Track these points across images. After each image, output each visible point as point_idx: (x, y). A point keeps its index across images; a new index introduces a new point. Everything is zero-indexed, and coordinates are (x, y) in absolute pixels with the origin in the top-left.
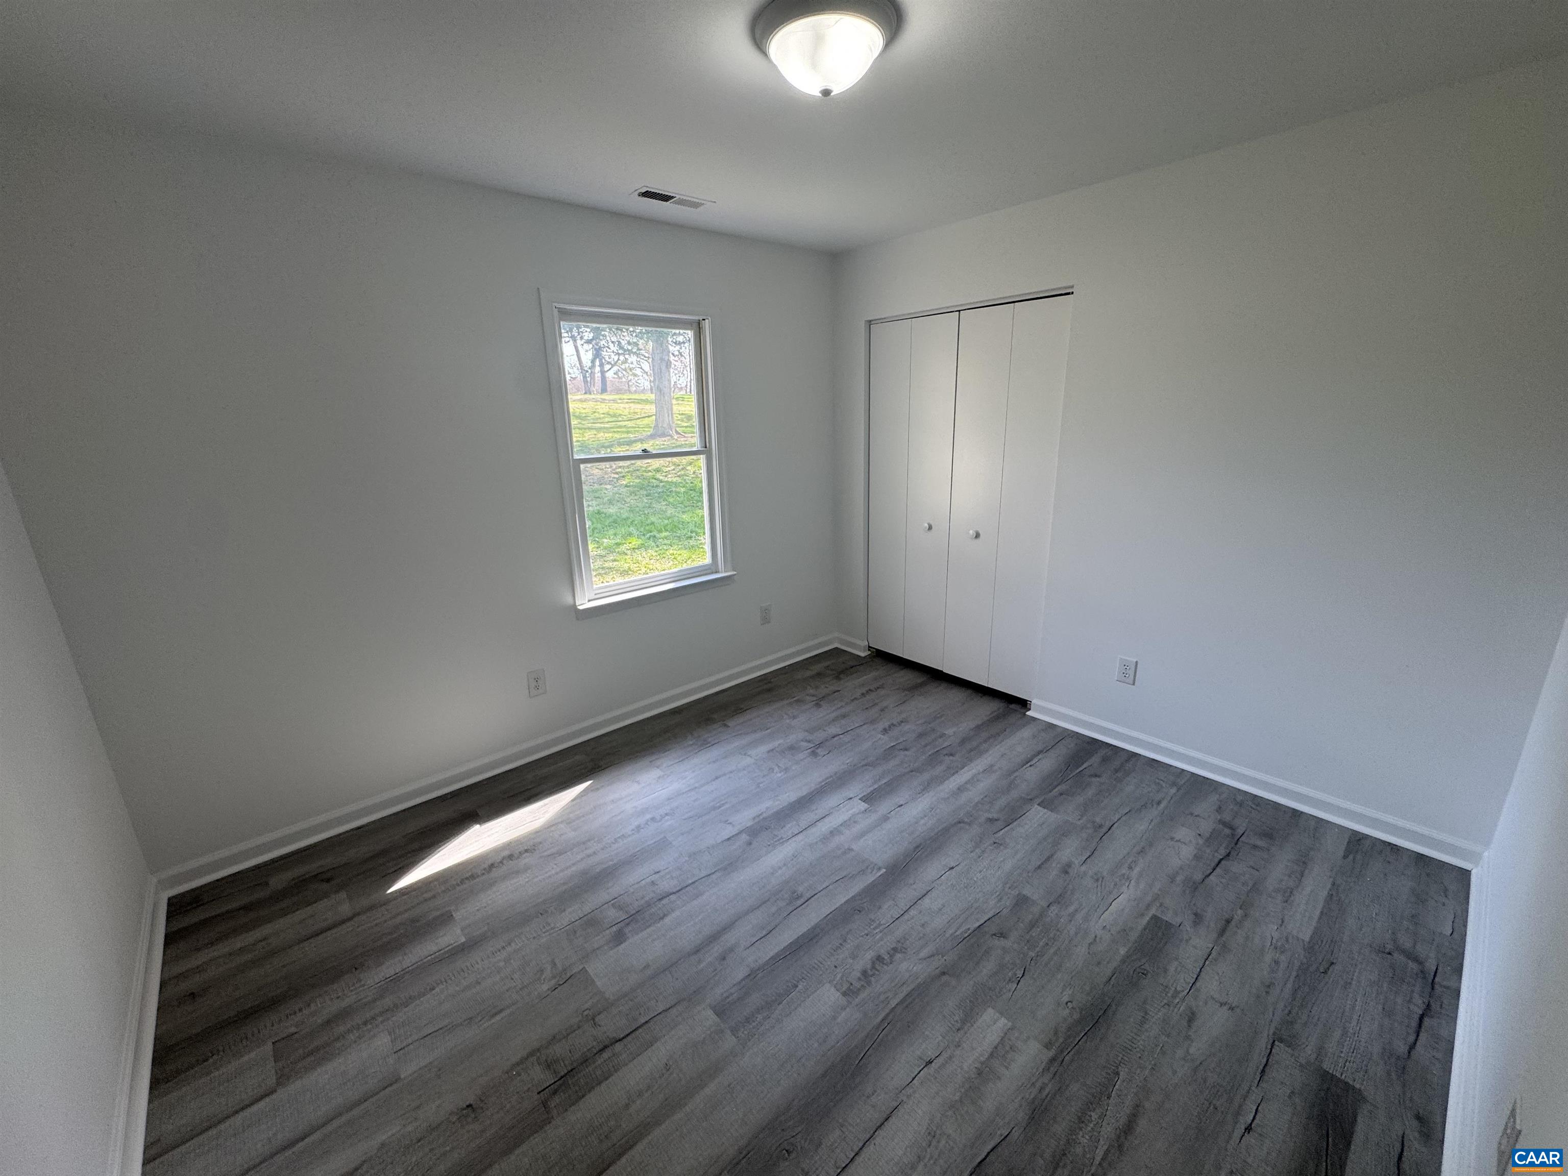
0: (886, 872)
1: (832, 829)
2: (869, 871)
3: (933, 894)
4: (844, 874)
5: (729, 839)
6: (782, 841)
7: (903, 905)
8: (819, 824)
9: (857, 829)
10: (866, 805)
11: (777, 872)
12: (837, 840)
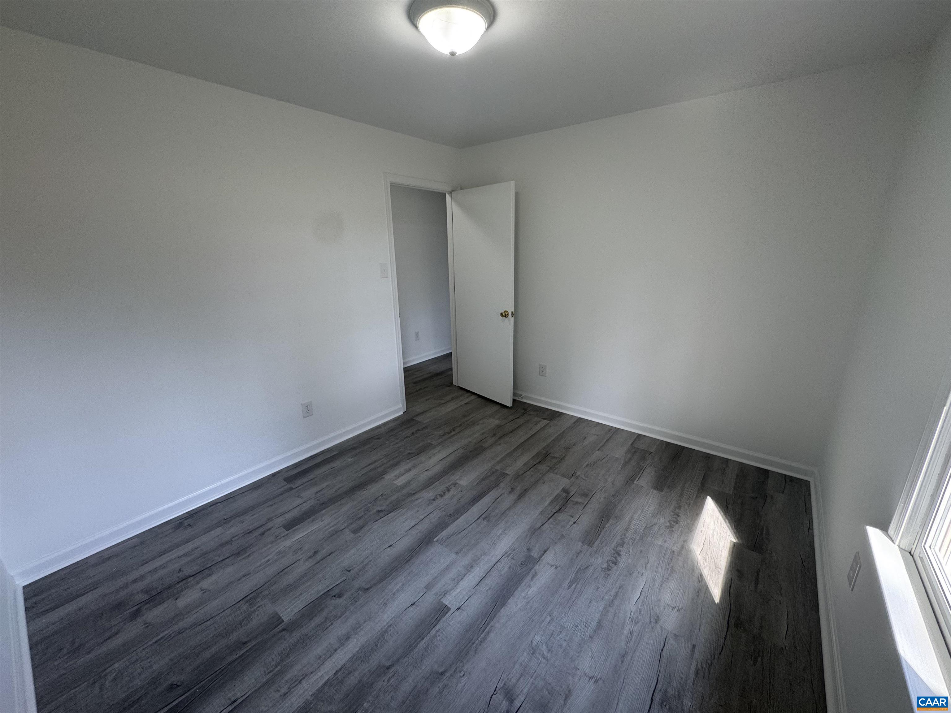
0: (434, 539)
1: (472, 570)
2: (444, 538)
3: (407, 528)
4: (460, 535)
5: (545, 552)
6: (506, 554)
7: (427, 520)
8: (482, 574)
9: (453, 573)
10: (444, 602)
11: (502, 531)
12: (465, 561)
